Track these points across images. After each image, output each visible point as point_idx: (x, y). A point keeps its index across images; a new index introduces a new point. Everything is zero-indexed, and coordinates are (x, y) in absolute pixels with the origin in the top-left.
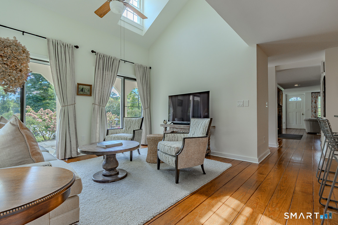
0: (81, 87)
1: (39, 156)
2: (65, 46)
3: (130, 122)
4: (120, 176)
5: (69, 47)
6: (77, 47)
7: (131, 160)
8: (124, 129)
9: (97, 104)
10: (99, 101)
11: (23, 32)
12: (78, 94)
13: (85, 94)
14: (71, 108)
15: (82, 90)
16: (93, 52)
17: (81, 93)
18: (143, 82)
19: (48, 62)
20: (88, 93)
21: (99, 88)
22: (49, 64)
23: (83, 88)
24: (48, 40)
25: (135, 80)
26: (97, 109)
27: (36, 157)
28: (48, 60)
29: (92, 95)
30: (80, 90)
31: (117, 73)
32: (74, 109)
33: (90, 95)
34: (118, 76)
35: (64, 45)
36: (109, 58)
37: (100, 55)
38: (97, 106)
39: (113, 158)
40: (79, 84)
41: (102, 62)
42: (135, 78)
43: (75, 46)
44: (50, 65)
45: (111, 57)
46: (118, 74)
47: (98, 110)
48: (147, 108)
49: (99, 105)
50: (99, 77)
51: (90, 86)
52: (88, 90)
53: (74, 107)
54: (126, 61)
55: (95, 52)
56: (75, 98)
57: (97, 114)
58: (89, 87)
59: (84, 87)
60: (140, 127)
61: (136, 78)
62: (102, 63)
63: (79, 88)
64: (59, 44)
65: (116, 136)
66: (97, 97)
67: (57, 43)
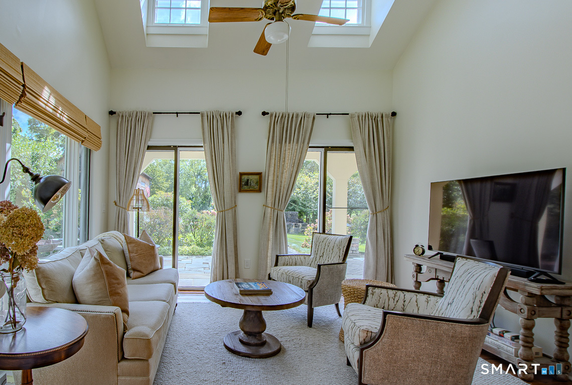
0: (245, 178)
1: (118, 297)
2: (223, 117)
3: (324, 243)
4: (264, 350)
5: (228, 117)
6: (239, 113)
7: (310, 325)
8: (312, 257)
9: (270, 206)
10: (274, 199)
11: (177, 113)
12: (241, 191)
13: (251, 189)
14: (229, 215)
15: (247, 183)
16: (264, 114)
17: (246, 187)
18: (370, 152)
19: (202, 147)
20: (257, 187)
21: (274, 177)
22: (203, 149)
23: (248, 180)
24: (202, 116)
25: (351, 149)
26: (269, 215)
27: (114, 297)
28: (202, 145)
29: (262, 190)
30: (243, 183)
31: (308, 143)
32: (233, 215)
33: (260, 191)
34: (310, 147)
35: (222, 115)
36: (293, 117)
37: (275, 117)
38: (269, 209)
39: (254, 315)
40: (241, 174)
41: (280, 128)
42: (351, 145)
43: (237, 113)
44: (205, 151)
45: (297, 115)
46: (310, 145)
47: (271, 216)
48: (383, 211)
49: (273, 206)
50: (274, 157)
51: (260, 174)
52: (257, 183)
53: (234, 213)
54: (330, 114)
55: (268, 113)
56: (235, 197)
57: (270, 223)
58: (257, 177)
59: (250, 177)
60: (342, 258)
61: (353, 146)
62: (280, 130)
63: (243, 181)
64: (215, 116)
65: (286, 271)
66: (270, 193)
67: (213, 116)
